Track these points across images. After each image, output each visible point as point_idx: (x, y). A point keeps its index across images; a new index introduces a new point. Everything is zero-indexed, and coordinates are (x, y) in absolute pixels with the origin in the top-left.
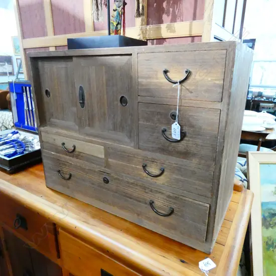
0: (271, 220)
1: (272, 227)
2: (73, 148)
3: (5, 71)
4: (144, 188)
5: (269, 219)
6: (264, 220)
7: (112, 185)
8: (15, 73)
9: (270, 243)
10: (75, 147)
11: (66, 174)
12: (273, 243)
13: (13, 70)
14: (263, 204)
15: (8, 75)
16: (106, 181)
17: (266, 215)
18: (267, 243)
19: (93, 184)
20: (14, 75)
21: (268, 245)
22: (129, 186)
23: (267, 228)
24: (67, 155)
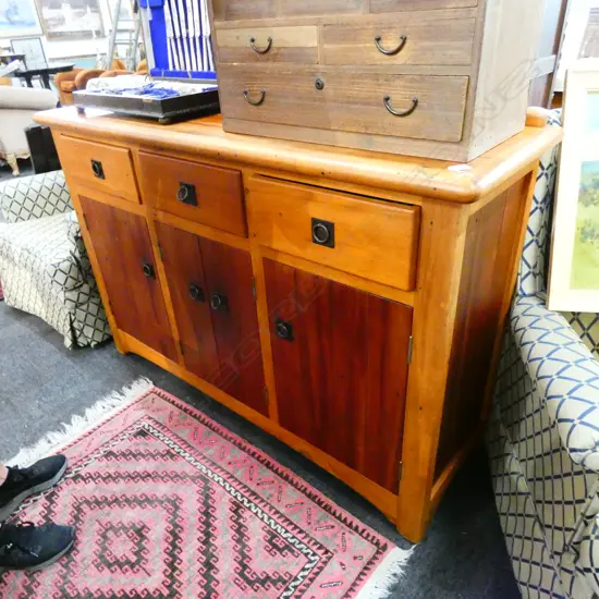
0: (595, 193)
1: (595, 204)
2: (267, 45)
3: (86, 28)
4: (376, 77)
5: (591, 190)
6: (584, 190)
7: (329, 90)
8: (107, 33)
9: (588, 229)
10: (270, 41)
11: (256, 95)
12: (593, 231)
13: (102, 25)
14: (584, 165)
15: (95, 36)
16: (320, 86)
17: (589, 182)
18: (583, 231)
19: (300, 98)
20: (104, 36)
21: (585, 234)
22: (353, 83)
23: (587, 206)
24: (257, 60)
